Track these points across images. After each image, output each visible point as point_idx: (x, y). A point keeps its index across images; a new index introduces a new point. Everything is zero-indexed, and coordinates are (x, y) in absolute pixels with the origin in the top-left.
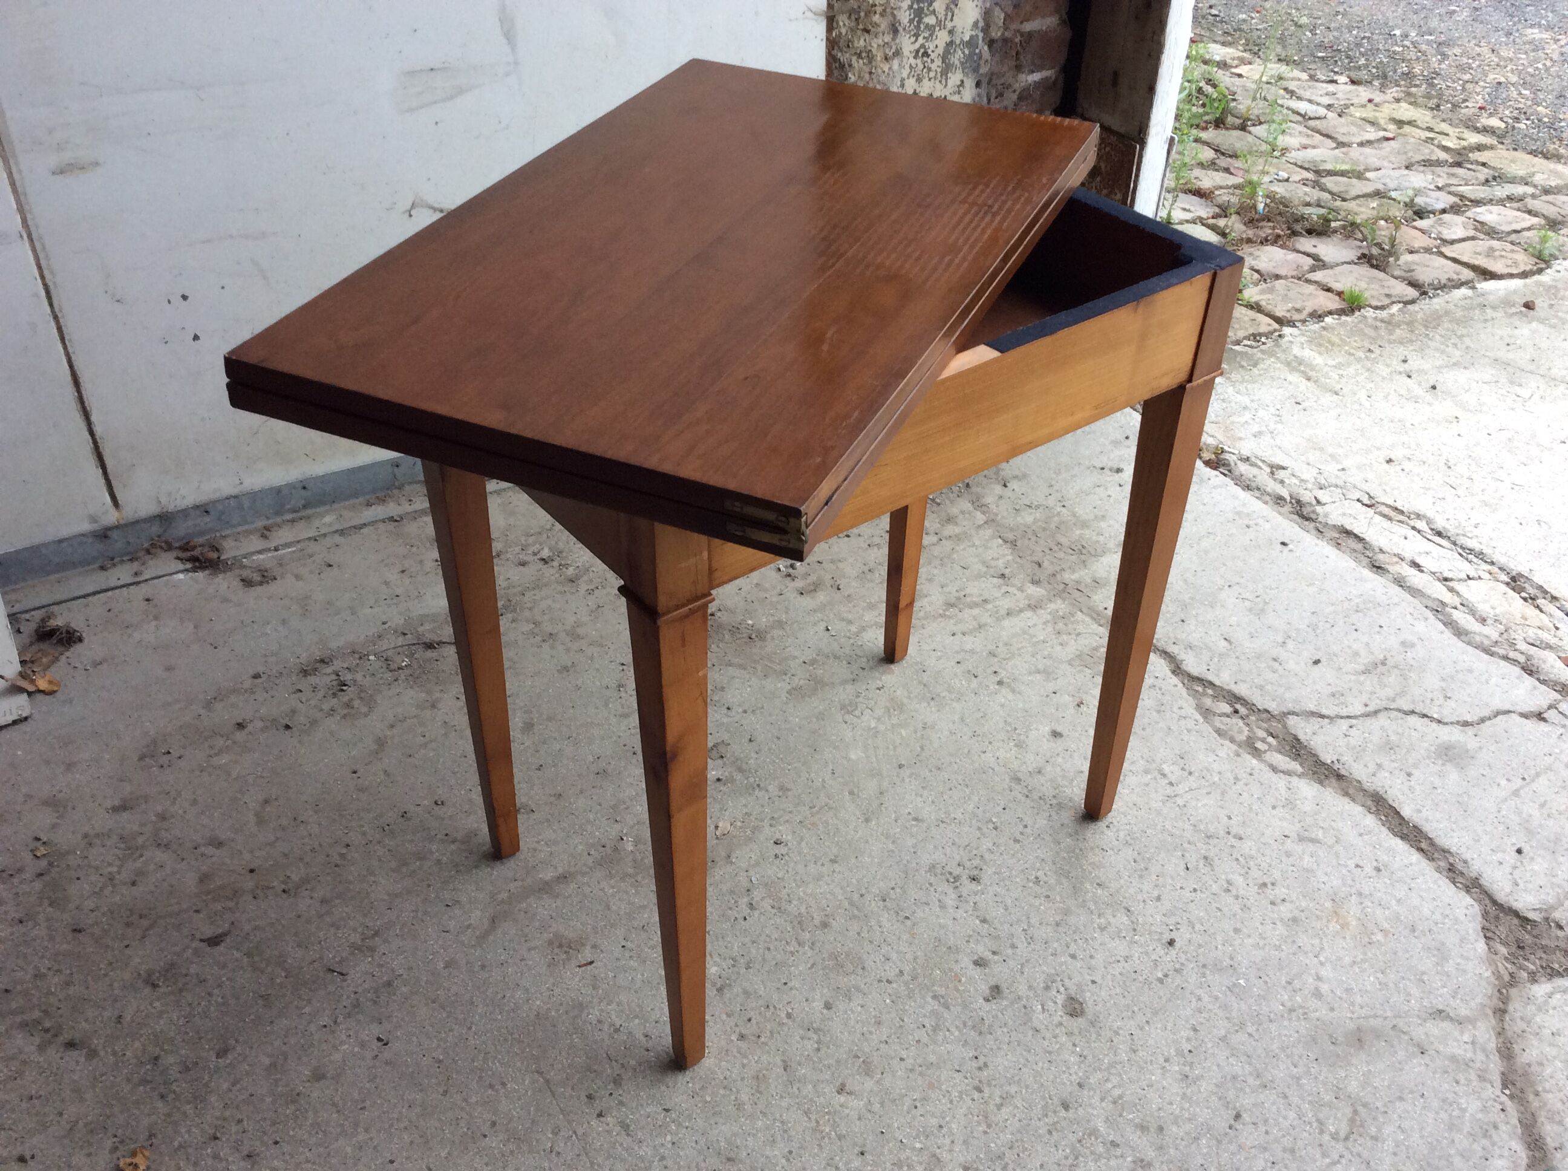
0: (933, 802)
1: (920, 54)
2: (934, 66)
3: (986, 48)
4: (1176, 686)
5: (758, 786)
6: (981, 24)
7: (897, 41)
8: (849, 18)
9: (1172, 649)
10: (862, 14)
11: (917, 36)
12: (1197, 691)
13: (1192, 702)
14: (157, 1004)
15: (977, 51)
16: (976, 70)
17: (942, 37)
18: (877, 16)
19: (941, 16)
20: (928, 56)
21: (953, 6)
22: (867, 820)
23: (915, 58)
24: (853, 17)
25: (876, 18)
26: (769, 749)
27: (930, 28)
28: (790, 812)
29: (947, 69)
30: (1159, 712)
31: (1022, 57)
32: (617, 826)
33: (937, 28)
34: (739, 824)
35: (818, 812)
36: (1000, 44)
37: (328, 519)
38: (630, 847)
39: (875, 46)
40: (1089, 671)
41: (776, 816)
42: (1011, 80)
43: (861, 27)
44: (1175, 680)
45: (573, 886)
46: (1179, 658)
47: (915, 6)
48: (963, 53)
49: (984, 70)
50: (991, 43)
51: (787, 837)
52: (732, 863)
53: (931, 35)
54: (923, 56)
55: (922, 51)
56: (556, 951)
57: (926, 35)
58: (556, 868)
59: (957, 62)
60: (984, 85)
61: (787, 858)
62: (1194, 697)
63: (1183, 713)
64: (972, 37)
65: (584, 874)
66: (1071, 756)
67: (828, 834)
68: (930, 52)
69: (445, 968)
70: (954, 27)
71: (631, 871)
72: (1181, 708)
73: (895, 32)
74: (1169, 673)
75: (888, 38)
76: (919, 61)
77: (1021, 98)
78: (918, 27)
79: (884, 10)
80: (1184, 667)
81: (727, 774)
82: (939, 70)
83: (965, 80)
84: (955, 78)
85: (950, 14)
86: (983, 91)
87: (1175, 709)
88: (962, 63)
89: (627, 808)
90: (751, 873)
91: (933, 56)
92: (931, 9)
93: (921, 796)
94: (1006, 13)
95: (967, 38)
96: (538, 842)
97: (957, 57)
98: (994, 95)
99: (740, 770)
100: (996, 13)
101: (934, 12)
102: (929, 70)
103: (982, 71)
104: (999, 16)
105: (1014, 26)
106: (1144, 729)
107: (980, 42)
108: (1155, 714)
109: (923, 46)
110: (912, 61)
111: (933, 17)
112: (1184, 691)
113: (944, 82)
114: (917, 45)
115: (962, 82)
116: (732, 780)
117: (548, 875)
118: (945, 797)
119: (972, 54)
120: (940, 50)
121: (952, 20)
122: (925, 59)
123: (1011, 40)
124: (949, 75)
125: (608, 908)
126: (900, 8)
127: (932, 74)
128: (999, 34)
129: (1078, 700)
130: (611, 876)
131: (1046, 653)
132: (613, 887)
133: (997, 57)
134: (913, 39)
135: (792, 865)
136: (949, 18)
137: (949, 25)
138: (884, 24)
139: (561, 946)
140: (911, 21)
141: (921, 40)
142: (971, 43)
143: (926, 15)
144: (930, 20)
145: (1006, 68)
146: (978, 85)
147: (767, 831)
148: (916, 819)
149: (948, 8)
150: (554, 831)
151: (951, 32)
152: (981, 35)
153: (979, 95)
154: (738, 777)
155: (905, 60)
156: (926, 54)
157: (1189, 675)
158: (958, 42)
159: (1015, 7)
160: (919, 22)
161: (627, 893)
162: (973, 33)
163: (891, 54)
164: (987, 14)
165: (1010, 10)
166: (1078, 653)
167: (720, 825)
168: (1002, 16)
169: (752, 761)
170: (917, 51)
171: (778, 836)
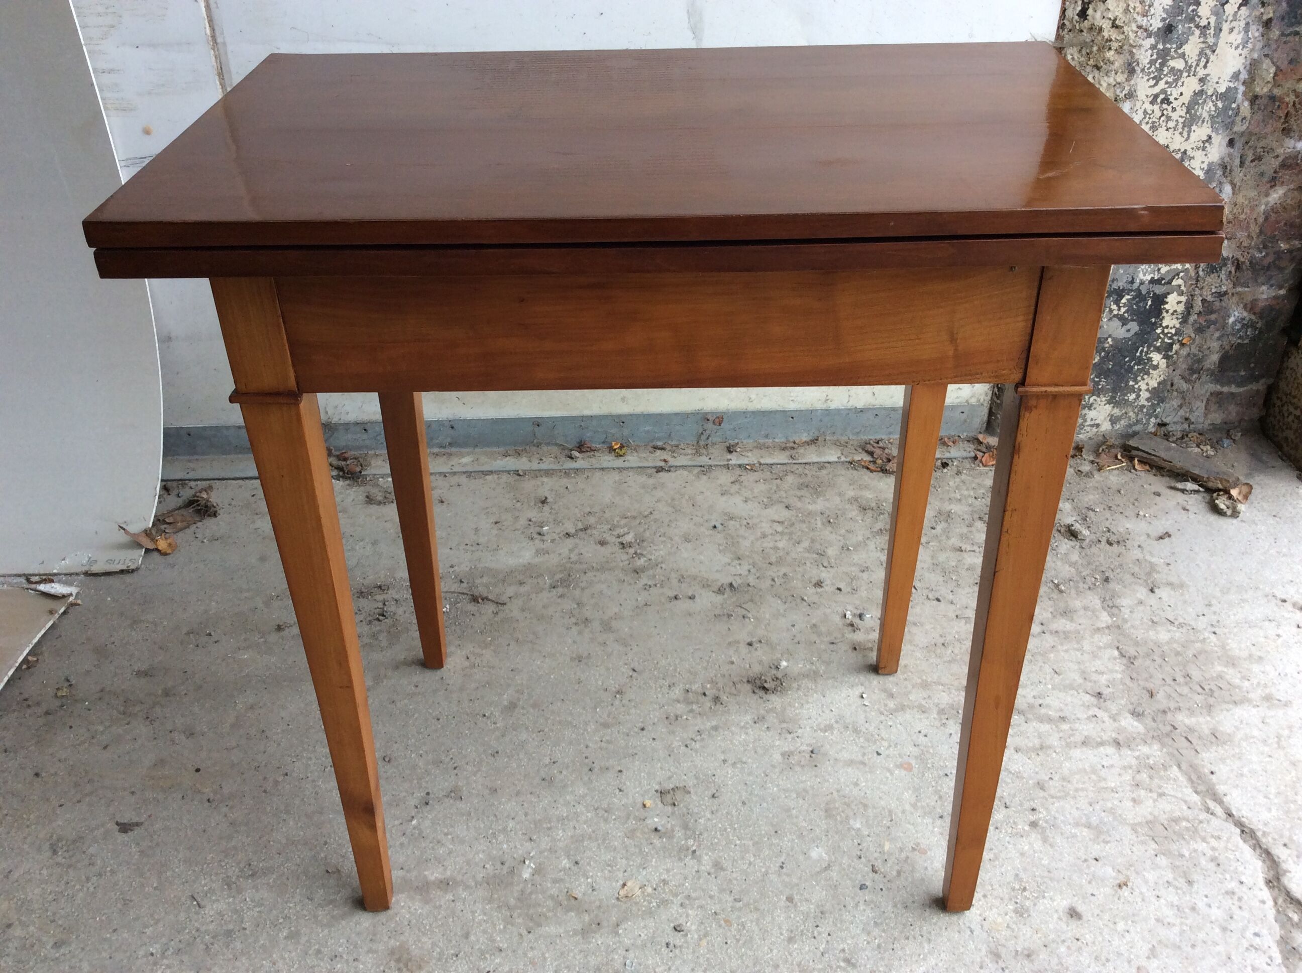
0: (879, 946)
1: (1159, 100)
2: (1175, 116)
3: (1246, 104)
4: (1263, 902)
5: (694, 852)
6: (1244, 76)
7: (1132, 82)
8: (1080, 51)
9: (1280, 852)
10: (1095, 49)
11: (1157, 79)
12: (1290, 919)
13: (1277, 930)
14: (45, 872)
15: (1234, 106)
16: (1229, 126)
17: (1190, 85)
18: (1112, 52)
19: (1192, 61)
20: (1169, 103)
21: (1208, 52)
22: (790, 940)
23: (1152, 103)
24: (1084, 52)
25: (1110, 55)
26: (728, 813)
27: (1177, 74)
28: (711, 897)
29: (1191, 120)
30: (1224, 929)
31: (1292, 121)
32: (528, 845)
33: (1185, 74)
34: (649, 890)
35: (740, 909)
36: (1264, 101)
37: (466, 460)
38: (526, 875)
39: (1105, 85)
40: (1154, 846)
41: (693, 895)
42: (1274, 145)
43: (1091, 62)
44: (1266, 894)
45: (450, 897)
46: (1284, 866)
47: (1160, 46)
48: (1215, 106)
49: (1239, 128)
50: (1254, 99)
51: (691, 926)
52: (617, 934)
53: (1176, 81)
54: (1162, 102)
55: (1162, 96)
56: (392, 964)
57: (1170, 80)
58: (445, 870)
59: (1205, 115)
60: (1239, 144)
61: (677, 951)
62: (1283, 926)
63: (1257, 941)
64: (1229, 89)
65: (467, 887)
66: (1080, 949)
67: (738, 941)
68: (1172, 99)
69: (286, 938)
70: (1208, 75)
71: (512, 901)
72: (1256, 935)
73: (1132, 72)
74: (1261, 883)
75: (1121, 78)
76: (1156, 108)
77: (1284, 165)
78: (1160, 70)
79: (1121, 47)
80: (1285, 880)
81: (669, 826)
82: (1181, 120)
83: (1213, 135)
84: (1200, 132)
85: (1203, 60)
86: (1236, 152)
87: (1249, 934)
88: (1212, 117)
89: (549, 829)
90: (631, 955)
91: (1175, 104)
92: (1180, 51)
93: (869, 933)
94: (1277, 67)
95: (1222, 89)
96: (446, 834)
97: (1207, 109)
98: (1250, 157)
99: (686, 827)
100: (1264, 66)
101: (1183, 56)
102: (1169, 118)
103: (1236, 129)
104: (1268, 70)
105: (1289, 84)
106: (1193, 946)
107: (1240, 96)
108: (1217, 930)
109: (1163, 91)
110: (1149, 107)
111: (1182, 61)
112: (1271, 913)
113: (1185, 134)
114: (1156, 90)
115: (1210, 137)
116: (670, 835)
117: (433, 874)
118: (896, 945)
119: (1226, 108)
120: (1186, 99)
121: (1205, 67)
122: (1165, 106)
123: (1281, 100)
124: (1194, 128)
125: (467, 936)
126: (1140, 46)
127: (1171, 124)
128: (1265, 90)
129: (1122, 879)
130: (490, 901)
131: (1109, 805)
132: (485, 914)
133: (1259, 116)
134: (1152, 82)
135: (678, 962)
136: (1202, 64)
137: (1201, 72)
138: (1119, 62)
139: (398, 960)
140: (1152, 63)
141: (1162, 85)
142: (1227, 96)
143: (1173, 58)
144: (1178, 64)
145: (1269, 129)
146: (1231, 143)
147: (675, 909)
148: (847, 961)
149: (1201, 53)
150: (468, 829)
151: (1202, 80)
152: (1242, 89)
153: (1230, 155)
154: (679, 834)
155: (1139, 104)
156: (1166, 101)
157: (1288, 893)
158: (1210, 93)
159: (1291, 62)
160: (1163, 65)
161: (494, 925)
162: (1231, 85)
163: (1122, 95)
164: (1253, 67)
165: (1284, 65)
166: (1150, 818)
167: (629, 884)
168: (1273, 70)
169: (702, 821)
170: (1156, 96)
171: (682, 921)
